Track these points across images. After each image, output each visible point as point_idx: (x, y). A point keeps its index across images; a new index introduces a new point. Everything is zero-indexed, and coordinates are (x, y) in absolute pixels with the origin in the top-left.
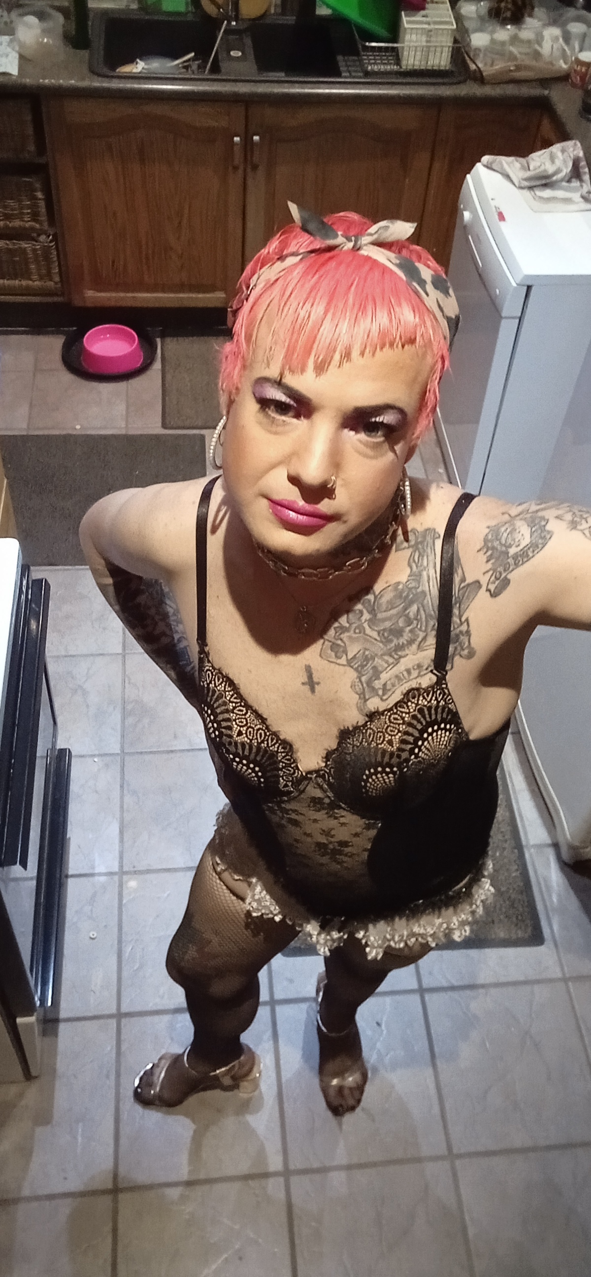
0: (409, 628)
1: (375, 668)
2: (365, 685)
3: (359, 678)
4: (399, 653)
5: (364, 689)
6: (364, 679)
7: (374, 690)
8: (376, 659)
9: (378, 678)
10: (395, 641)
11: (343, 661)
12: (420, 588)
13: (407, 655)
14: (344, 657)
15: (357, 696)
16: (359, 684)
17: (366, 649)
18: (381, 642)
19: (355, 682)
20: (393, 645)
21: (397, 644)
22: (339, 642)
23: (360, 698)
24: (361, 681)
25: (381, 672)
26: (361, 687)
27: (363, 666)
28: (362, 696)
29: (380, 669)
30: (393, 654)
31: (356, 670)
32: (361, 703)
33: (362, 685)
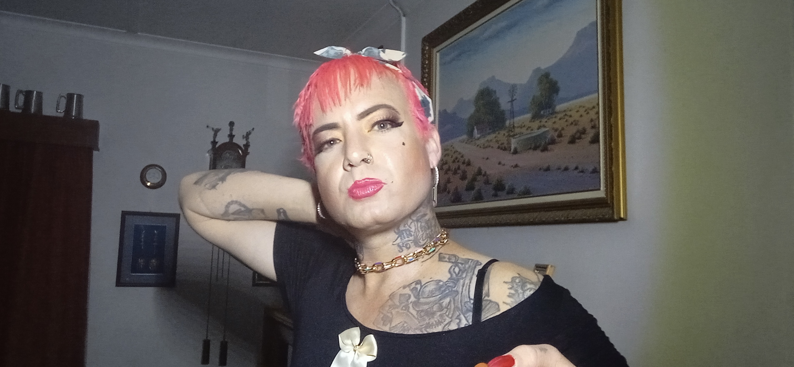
0: (439, 313)
12: (456, 288)
14: (388, 326)
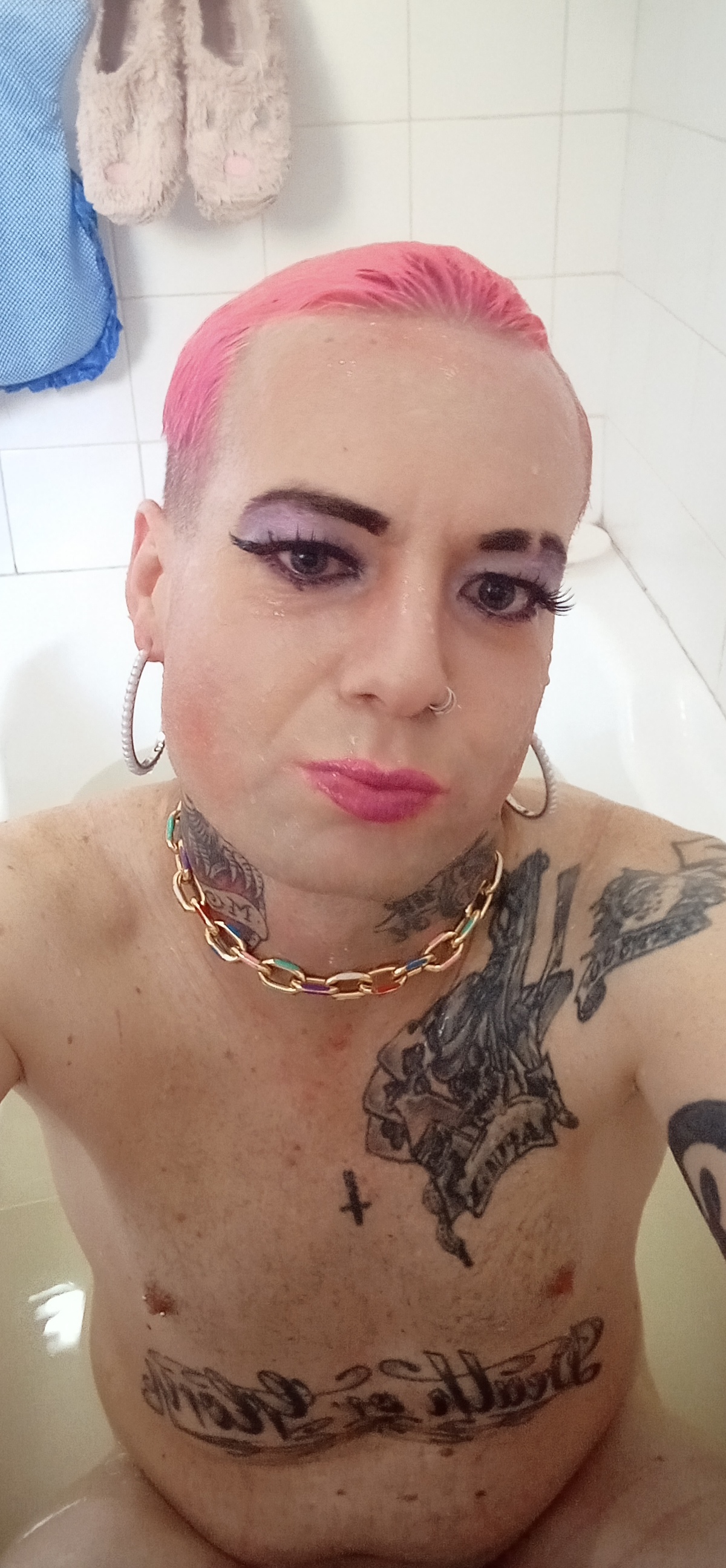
1: (454, 1155)
2: (444, 1194)
3: (433, 1181)
4: (484, 1116)
5: (444, 1203)
6: (441, 1181)
7: (459, 1199)
8: (455, 1138)
9: (463, 1175)
10: (474, 1097)
11: (404, 1153)
13: (494, 1116)
14: (406, 1146)
15: (435, 1218)
16: (437, 1194)
17: (437, 1121)
18: (455, 1102)
19: (428, 1192)
20: (471, 1104)
21: (476, 1099)
22: (393, 1116)
23: (440, 1222)
24: (437, 1188)
25: (464, 1161)
26: (438, 1198)
27: (436, 1156)
28: (443, 1216)
29: (463, 1155)
30: (476, 1120)
31: (428, 1167)
32: (442, 1229)
33: (441, 1195)
